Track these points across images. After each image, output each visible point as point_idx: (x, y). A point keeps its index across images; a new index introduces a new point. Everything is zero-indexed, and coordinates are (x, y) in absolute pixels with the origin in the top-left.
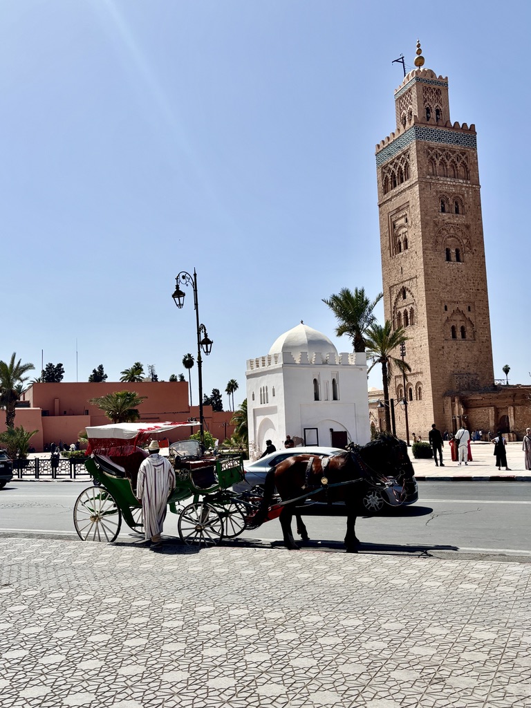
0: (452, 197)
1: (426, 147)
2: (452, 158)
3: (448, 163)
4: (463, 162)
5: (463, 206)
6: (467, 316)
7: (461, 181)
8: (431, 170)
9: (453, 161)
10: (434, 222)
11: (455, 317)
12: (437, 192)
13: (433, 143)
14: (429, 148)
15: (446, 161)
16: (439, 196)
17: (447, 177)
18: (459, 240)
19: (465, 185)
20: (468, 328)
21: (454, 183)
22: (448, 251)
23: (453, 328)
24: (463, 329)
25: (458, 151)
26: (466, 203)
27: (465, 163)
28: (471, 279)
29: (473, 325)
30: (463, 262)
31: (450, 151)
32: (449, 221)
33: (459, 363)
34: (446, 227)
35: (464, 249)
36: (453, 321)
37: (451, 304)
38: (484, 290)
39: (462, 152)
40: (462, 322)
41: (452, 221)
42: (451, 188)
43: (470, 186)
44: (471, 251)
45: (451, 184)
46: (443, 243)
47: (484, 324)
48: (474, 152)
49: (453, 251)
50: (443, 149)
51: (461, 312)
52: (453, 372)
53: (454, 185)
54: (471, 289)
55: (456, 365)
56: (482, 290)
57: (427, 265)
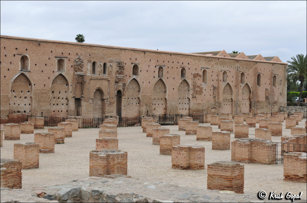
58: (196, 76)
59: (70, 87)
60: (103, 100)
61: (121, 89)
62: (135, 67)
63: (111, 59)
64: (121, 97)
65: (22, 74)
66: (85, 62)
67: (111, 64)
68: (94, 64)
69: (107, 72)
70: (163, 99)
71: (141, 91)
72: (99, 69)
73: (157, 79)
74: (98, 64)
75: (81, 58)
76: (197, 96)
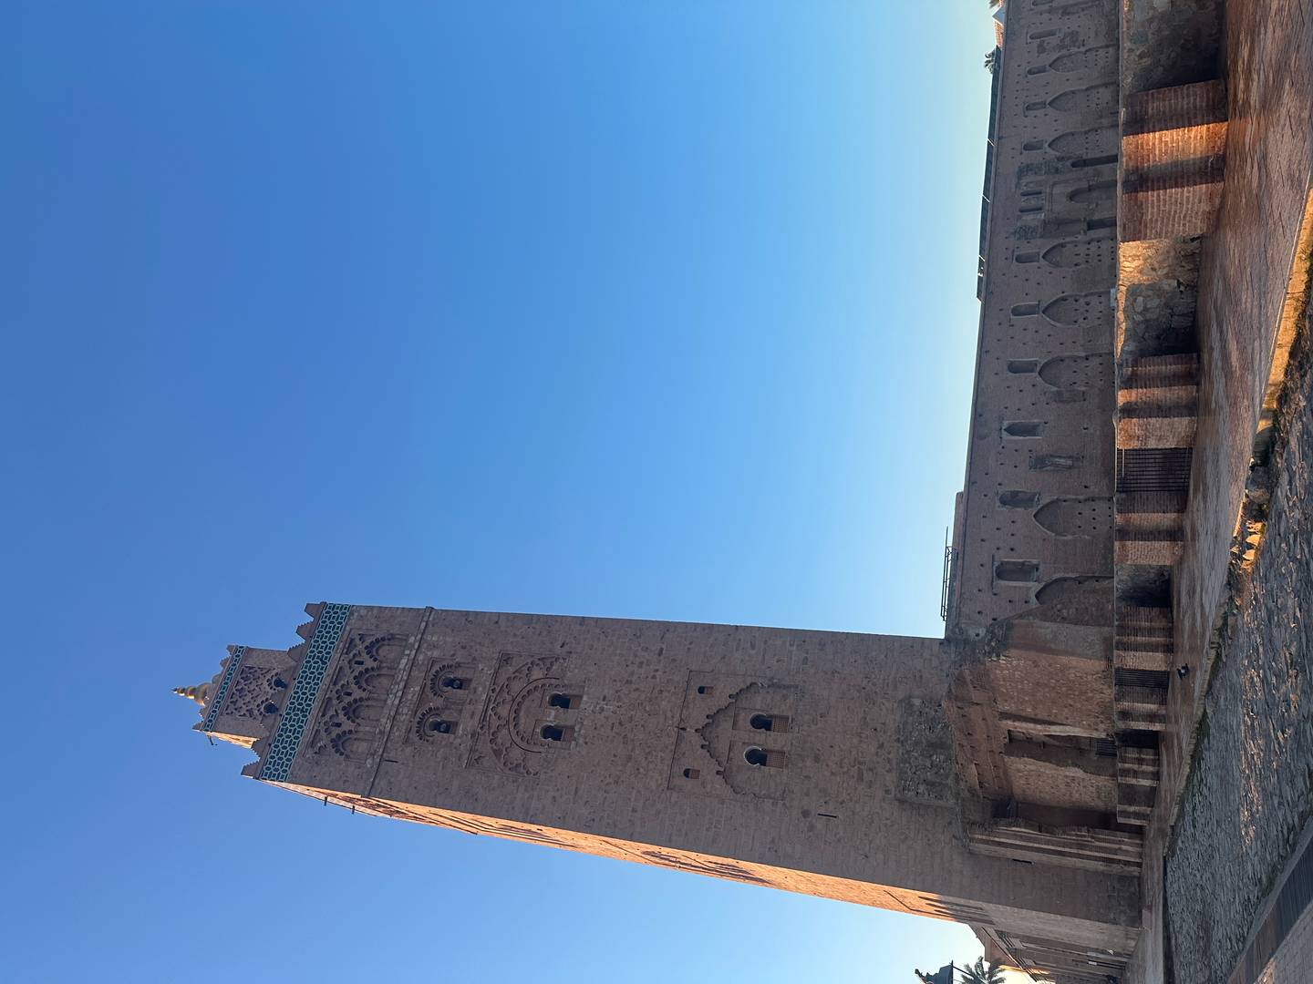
0: (430, 695)
1: (309, 753)
2: (352, 679)
3: (357, 694)
5: (459, 665)
6: (724, 702)
7: (404, 661)
9: (358, 678)
10: (469, 765)
11: (722, 747)
12: (406, 741)
13: (309, 728)
14: (312, 744)
15: (352, 698)
16: (415, 737)
18: (529, 692)
19: (414, 652)
21: (402, 685)
22: (547, 732)
23: (754, 757)
24: (762, 723)
25: (342, 658)
26: (454, 655)
27: (372, 644)
28: (630, 669)
29: (752, 684)
30: (584, 687)
31: (335, 684)
32: (477, 718)
33: (860, 763)
34: (489, 729)
35: (553, 681)
36: (732, 754)
37: (684, 753)
38: (665, 633)
39: (348, 649)
40: (740, 723)
41: (480, 707)
42: (410, 697)
43: (419, 636)
44: (564, 659)
45: (400, 694)
46: (524, 745)
47: (753, 647)
48: (356, 614)
49: (552, 716)
50: (327, 703)
51: (711, 721)
52: (887, 792)
53: (405, 687)
54: (654, 677)
55: (867, 776)
56: (662, 638)
57: (564, 817)
58: (1041, 49)
59: (1068, 239)
60: (1090, 189)
61: (1068, 163)
62: (1028, 147)
63: (1013, 186)
64: (1085, 161)
65: (1043, 312)
66: (1020, 224)
67: (1023, 185)
68: (1024, 211)
69: (1037, 189)
70: (1089, 92)
71: (1073, 130)
72: (1033, 202)
73: (1049, 110)
74: (1025, 206)
76: (1081, 38)
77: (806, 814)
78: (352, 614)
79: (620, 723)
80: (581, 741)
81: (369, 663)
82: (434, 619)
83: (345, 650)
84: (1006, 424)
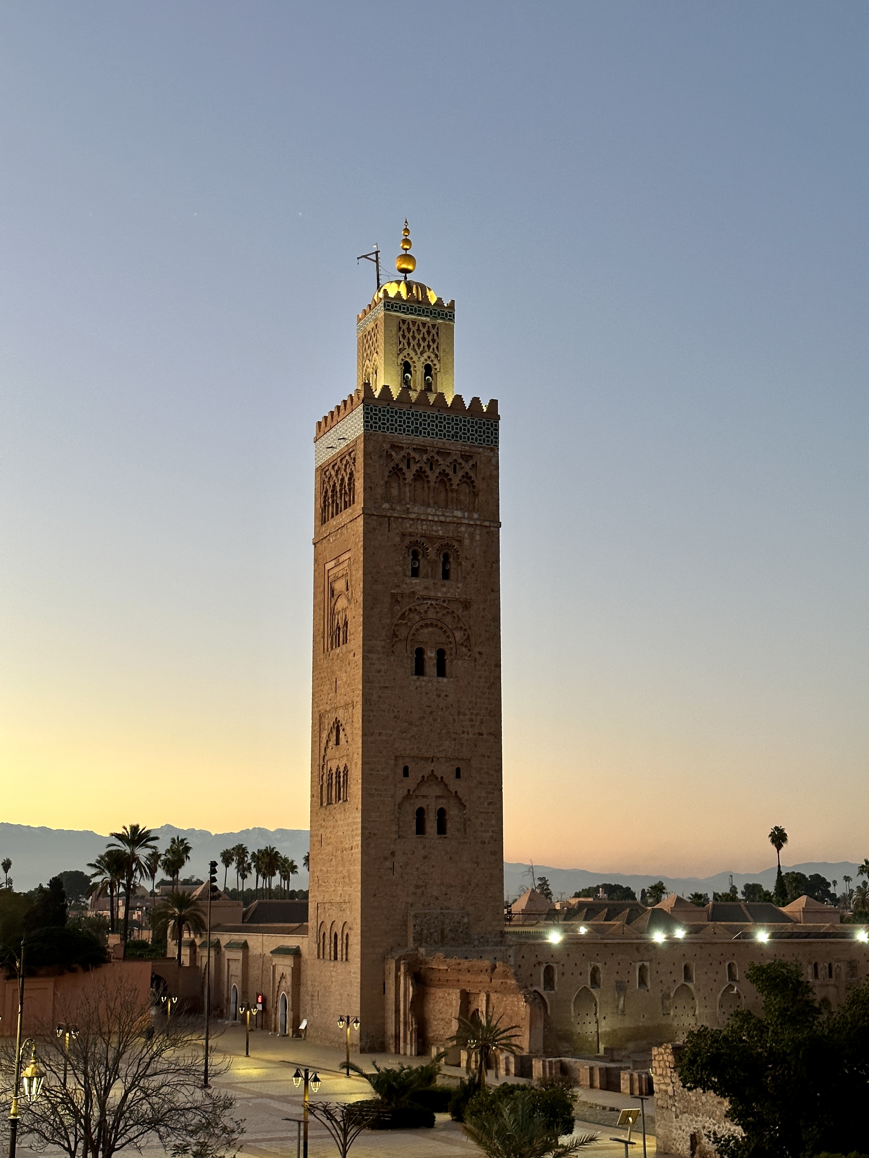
0: (437, 546)
1: (386, 446)
2: (443, 467)
3: (433, 477)
4: (466, 476)
5: (460, 564)
6: (452, 788)
7: (459, 514)
8: (395, 492)
9: (443, 473)
10: (393, 595)
11: (424, 790)
12: (403, 535)
13: (404, 439)
14: (393, 446)
15: (429, 473)
16: (407, 541)
17: (429, 506)
18: (445, 632)
19: (467, 522)
20: (453, 812)
21: (442, 519)
22: (420, 653)
23: (420, 813)
24: (441, 814)
25: (457, 452)
26: (467, 558)
27: (470, 478)
28: (467, 712)
29: (465, 806)
30: (452, 677)
31: (438, 453)
32: (425, 593)
33: (426, 885)
34: (418, 605)
35: (454, 650)
36: (420, 797)
37: (417, 764)
38: (493, 735)
39: (465, 455)
40: (441, 801)
41: (432, 594)
42: (434, 528)
43: (478, 523)
44: (470, 655)
45: (436, 519)
46: (410, 637)
47: (489, 804)
48: (491, 454)
49: (431, 655)
50: (422, 450)
51: (439, 780)
52: (412, 905)
53: (441, 522)
54: (464, 732)
55: (419, 891)
56: (490, 734)
57: (369, 682)
63: (838, 956)
65: (730, 985)
66: (804, 963)
67: (839, 965)
68: (816, 966)
69: (834, 976)
72: (822, 973)
74: (820, 966)
75: (799, 958)
77: (393, 854)
78: (492, 450)
79: (432, 712)
80: (418, 684)
81: (456, 481)
82: (492, 532)
83: (463, 453)
84: (647, 964)
